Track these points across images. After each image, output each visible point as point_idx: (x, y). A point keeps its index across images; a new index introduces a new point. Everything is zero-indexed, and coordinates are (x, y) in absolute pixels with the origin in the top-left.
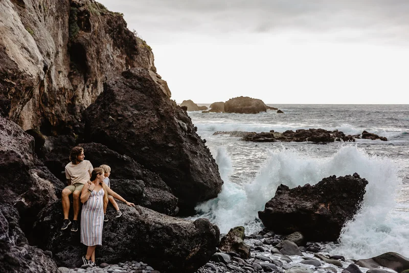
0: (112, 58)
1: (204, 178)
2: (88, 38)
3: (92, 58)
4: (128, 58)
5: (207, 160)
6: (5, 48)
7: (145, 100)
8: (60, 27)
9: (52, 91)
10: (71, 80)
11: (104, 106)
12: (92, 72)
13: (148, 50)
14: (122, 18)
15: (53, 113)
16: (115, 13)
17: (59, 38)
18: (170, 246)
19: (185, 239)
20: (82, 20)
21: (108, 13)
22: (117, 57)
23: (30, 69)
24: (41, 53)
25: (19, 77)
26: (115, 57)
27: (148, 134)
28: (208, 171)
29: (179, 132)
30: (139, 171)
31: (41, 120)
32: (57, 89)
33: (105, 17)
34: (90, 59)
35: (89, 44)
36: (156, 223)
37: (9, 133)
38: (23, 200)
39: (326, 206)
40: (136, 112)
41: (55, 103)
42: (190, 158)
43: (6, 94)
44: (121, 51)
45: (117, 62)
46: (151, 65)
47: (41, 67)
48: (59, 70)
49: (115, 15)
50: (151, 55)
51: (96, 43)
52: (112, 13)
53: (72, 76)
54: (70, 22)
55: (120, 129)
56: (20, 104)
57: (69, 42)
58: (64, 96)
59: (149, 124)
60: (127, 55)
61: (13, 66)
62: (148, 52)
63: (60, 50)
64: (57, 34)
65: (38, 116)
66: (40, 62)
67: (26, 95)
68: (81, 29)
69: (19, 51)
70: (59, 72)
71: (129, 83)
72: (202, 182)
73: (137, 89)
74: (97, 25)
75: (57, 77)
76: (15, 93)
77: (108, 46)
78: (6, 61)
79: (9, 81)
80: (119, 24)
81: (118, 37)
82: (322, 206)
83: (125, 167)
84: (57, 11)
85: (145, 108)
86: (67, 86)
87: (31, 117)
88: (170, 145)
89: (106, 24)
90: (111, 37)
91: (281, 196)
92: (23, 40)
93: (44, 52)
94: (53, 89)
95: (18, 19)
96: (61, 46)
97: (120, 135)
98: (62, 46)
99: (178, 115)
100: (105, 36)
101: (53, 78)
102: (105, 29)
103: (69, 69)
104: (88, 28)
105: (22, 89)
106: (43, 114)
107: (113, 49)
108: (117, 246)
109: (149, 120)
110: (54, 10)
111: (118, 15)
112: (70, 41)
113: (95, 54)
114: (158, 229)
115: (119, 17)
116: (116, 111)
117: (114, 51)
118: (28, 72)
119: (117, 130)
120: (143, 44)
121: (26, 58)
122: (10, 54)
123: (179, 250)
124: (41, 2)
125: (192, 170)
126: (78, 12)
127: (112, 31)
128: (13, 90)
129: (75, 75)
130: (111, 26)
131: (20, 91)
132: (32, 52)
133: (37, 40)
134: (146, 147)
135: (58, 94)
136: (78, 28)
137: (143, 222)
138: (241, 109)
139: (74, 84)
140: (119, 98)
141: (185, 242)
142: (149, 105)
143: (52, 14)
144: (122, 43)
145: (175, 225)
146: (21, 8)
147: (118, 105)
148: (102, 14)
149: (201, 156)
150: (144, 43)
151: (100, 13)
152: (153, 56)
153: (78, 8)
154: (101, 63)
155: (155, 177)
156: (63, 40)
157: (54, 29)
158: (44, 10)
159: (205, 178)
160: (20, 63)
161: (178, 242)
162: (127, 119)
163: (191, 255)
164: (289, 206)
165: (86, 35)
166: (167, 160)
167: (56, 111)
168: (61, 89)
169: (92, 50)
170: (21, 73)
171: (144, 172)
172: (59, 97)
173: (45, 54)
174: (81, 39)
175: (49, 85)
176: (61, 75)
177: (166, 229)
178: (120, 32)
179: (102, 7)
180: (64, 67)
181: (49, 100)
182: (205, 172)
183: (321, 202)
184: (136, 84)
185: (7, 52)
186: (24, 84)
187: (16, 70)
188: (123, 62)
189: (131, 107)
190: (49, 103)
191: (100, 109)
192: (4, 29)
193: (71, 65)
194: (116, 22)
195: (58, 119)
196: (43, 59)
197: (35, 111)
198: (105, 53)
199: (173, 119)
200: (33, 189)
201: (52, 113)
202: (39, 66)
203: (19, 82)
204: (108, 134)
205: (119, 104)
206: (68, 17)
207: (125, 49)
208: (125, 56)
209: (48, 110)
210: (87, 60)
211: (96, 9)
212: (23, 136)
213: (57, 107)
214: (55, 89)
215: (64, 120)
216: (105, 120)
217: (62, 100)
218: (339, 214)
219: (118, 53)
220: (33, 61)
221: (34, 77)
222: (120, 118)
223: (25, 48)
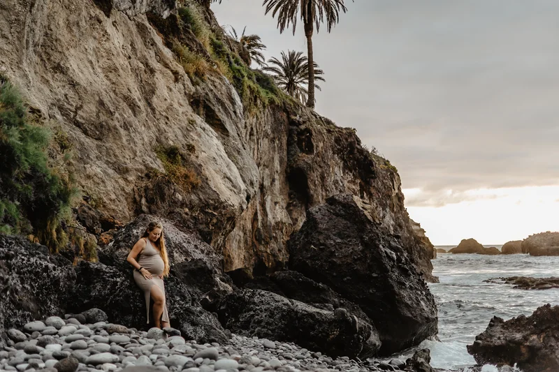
0: (341, 184)
1: (413, 312)
2: (309, 162)
3: (315, 185)
4: (363, 184)
5: (419, 293)
6: (207, 179)
7: (348, 228)
8: (276, 149)
9: (267, 226)
10: (290, 212)
11: (306, 236)
12: (315, 202)
13: (392, 173)
14: (355, 135)
15: (269, 251)
16: (346, 129)
17: (276, 163)
18: (314, 329)
19: (325, 323)
20: (303, 140)
21: (337, 130)
22: (349, 182)
23: (231, 198)
24: (244, 182)
25: (220, 208)
26: (346, 183)
27: (351, 263)
28: (418, 304)
29: (386, 261)
30: (336, 300)
31: (255, 260)
32: (273, 223)
33: (332, 135)
34: (312, 186)
35: (311, 168)
36: (303, 311)
37: (202, 251)
38: (207, 297)
39: (539, 338)
40: (339, 240)
41: (271, 239)
42: (396, 289)
43: (207, 224)
44: (353, 175)
45: (349, 188)
46: (397, 191)
47: (244, 196)
48: (276, 200)
49: (344, 131)
50: (396, 177)
51: (320, 167)
52: (342, 129)
53: (291, 208)
54: (289, 144)
55: (322, 258)
56: (222, 235)
57: (287, 167)
58: (282, 232)
59: (352, 253)
60: (362, 179)
61: (215, 196)
62: (392, 174)
63: (277, 177)
64: (273, 158)
65: (251, 255)
66: (242, 192)
67: (228, 226)
68: (302, 151)
69: (221, 181)
70: (276, 203)
71: (333, 210)
72: (410, 315)
73: (341, 216)
74: (321, 145)
75: (273, 209)
76: (216, 224)
77: (336, 169)
78: (208, 191)
79: (210, 211)
80: (351, 142)
81: (349, 157)
82: (535, 337)
83: (321, 296)
84: (273, 132)
85: (349, 236)
86: (285, 220)
87: (242, 257)
88: (374, 275)
89: (334, 143)
90: (340, 158)
91: (493, 329)
92: (226, 170)
93: (247, 181)
94: (268, 223)
95: (222, 148)
96: (277, 172)
97: (322, 265)
98: (279, 172)
99: (390, 244)
100: (333, 158)
101: (268, 210)
102: (333, 149)
103: (288, 200)
104: (309, 149)
105: (224, 219)
106: (256, 254)
107: (343, 173)
108: (275, 329)
109: (353, 249)
110: (269, 131)
111: (348, 131)
112: (289, 166)
113: (319, 179)
114: (305, 315)
115: (351, 133)
116: (319, 240)
117: (344, 174)
118: (230, 203)
119: (317, 260)
120: (386, 165)
121: (228, 187)
122: (212, 184)
123: (320, 332)
124: (254, 124)
125: (398, 303)
126: (298, 132)
127: (342, 151)
128: (215, 221)
129: (295, 206)
130: (339, 145)
131: (221, 221)
132: (234, 182)
133: (240, 169)
134: (348, 278)
135: (274, 229)
136: (299, 150)
137: (293, 310)
138: (548, 250)
139: (294, 217)
140: (322, 226)
141: (326, 326)
142: (353, 232)
143: (266, 135)
144: (354, 165)
145: (318, 313)
146: (225, 137)
147: (320, 233)
148: (329, 131)
149: (411, 288)
150: (386, 163)
151: (326, 130)
152: (399, 179)
153: (298, 126)
154: (326, 190)
155: (353, 307)
156: (280, 166)
157: (269, 153)
158: (257, 132)
159: (415, 311)
160: (222, 192)
161: (320, 326)
162: (329, 248)
163: (331, 337)
164: (499, 338)
165: (308, 158)
166: (371, 291)
167: (272, 250)
168: (277, 223)
169: (315, 176)
170: (222, 203)
171: (342, 301)
172: (276, 233)
173: (248, 183)
174: (301, 163)
175: (263, 219)
176: (277, 207)
177: (311, 315)
178: (351, 152)
179: (329, 122)
180: (282, 197)
181: (263, 237)
182: (415, 305)
183: (533, 333)
184: (339, 211)
185: (209, 182)
186: (225, 214)
187: (218, 200)
188: (357, 188)
189: (334, 235)
190: (264, 240)
191: (303, 239)
192: (207, 159)
193: (290, 195)
194: (347, 140)
195: (275, 260)
196: (246, 188)
197: (247, 250)
198: (333, 178)
199: (378, 247)
200: (216, 289)
201: (267, 252)
202: (242, 195)
203: (221, 212)
204: (310, 265)
205: (322, 233)
206: (286, 138)
207: (359, 172)
208: (358, 181)
209: (262, 248)
210: (308, 187)
211: (321, 125)
212: (214, 255)
213: (273, 245)
214: (270, 223)
215: (280, 260)
216: (307, 250)
217: (278, 237)
218: (551, 346)
219: (350, 177)
220: (235, 190)
221: (236, 207)
222: (321, 247)
223: (227, 178)
